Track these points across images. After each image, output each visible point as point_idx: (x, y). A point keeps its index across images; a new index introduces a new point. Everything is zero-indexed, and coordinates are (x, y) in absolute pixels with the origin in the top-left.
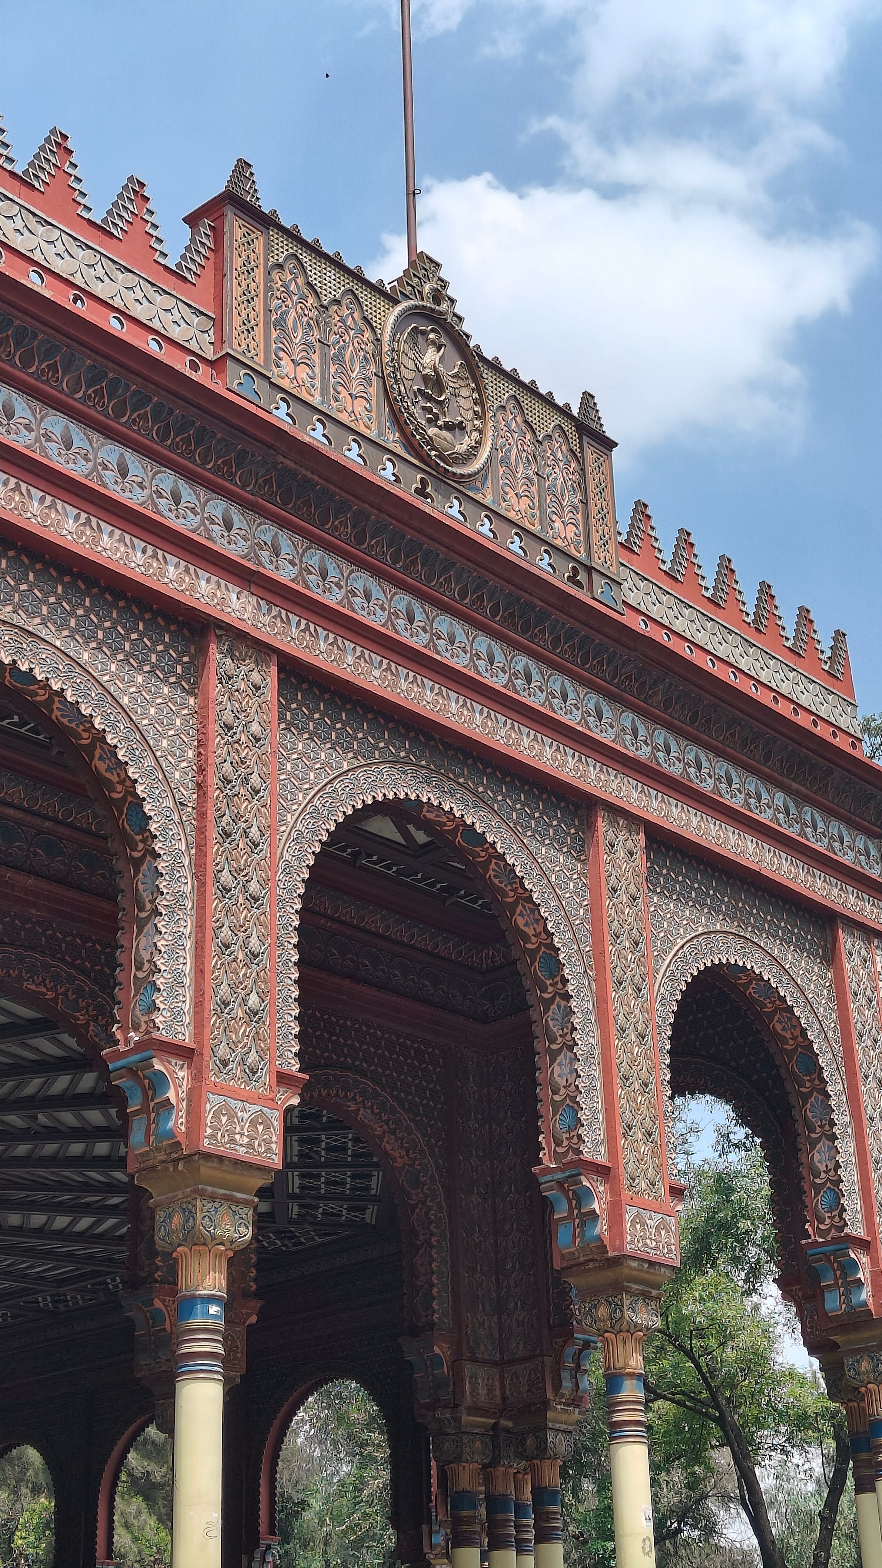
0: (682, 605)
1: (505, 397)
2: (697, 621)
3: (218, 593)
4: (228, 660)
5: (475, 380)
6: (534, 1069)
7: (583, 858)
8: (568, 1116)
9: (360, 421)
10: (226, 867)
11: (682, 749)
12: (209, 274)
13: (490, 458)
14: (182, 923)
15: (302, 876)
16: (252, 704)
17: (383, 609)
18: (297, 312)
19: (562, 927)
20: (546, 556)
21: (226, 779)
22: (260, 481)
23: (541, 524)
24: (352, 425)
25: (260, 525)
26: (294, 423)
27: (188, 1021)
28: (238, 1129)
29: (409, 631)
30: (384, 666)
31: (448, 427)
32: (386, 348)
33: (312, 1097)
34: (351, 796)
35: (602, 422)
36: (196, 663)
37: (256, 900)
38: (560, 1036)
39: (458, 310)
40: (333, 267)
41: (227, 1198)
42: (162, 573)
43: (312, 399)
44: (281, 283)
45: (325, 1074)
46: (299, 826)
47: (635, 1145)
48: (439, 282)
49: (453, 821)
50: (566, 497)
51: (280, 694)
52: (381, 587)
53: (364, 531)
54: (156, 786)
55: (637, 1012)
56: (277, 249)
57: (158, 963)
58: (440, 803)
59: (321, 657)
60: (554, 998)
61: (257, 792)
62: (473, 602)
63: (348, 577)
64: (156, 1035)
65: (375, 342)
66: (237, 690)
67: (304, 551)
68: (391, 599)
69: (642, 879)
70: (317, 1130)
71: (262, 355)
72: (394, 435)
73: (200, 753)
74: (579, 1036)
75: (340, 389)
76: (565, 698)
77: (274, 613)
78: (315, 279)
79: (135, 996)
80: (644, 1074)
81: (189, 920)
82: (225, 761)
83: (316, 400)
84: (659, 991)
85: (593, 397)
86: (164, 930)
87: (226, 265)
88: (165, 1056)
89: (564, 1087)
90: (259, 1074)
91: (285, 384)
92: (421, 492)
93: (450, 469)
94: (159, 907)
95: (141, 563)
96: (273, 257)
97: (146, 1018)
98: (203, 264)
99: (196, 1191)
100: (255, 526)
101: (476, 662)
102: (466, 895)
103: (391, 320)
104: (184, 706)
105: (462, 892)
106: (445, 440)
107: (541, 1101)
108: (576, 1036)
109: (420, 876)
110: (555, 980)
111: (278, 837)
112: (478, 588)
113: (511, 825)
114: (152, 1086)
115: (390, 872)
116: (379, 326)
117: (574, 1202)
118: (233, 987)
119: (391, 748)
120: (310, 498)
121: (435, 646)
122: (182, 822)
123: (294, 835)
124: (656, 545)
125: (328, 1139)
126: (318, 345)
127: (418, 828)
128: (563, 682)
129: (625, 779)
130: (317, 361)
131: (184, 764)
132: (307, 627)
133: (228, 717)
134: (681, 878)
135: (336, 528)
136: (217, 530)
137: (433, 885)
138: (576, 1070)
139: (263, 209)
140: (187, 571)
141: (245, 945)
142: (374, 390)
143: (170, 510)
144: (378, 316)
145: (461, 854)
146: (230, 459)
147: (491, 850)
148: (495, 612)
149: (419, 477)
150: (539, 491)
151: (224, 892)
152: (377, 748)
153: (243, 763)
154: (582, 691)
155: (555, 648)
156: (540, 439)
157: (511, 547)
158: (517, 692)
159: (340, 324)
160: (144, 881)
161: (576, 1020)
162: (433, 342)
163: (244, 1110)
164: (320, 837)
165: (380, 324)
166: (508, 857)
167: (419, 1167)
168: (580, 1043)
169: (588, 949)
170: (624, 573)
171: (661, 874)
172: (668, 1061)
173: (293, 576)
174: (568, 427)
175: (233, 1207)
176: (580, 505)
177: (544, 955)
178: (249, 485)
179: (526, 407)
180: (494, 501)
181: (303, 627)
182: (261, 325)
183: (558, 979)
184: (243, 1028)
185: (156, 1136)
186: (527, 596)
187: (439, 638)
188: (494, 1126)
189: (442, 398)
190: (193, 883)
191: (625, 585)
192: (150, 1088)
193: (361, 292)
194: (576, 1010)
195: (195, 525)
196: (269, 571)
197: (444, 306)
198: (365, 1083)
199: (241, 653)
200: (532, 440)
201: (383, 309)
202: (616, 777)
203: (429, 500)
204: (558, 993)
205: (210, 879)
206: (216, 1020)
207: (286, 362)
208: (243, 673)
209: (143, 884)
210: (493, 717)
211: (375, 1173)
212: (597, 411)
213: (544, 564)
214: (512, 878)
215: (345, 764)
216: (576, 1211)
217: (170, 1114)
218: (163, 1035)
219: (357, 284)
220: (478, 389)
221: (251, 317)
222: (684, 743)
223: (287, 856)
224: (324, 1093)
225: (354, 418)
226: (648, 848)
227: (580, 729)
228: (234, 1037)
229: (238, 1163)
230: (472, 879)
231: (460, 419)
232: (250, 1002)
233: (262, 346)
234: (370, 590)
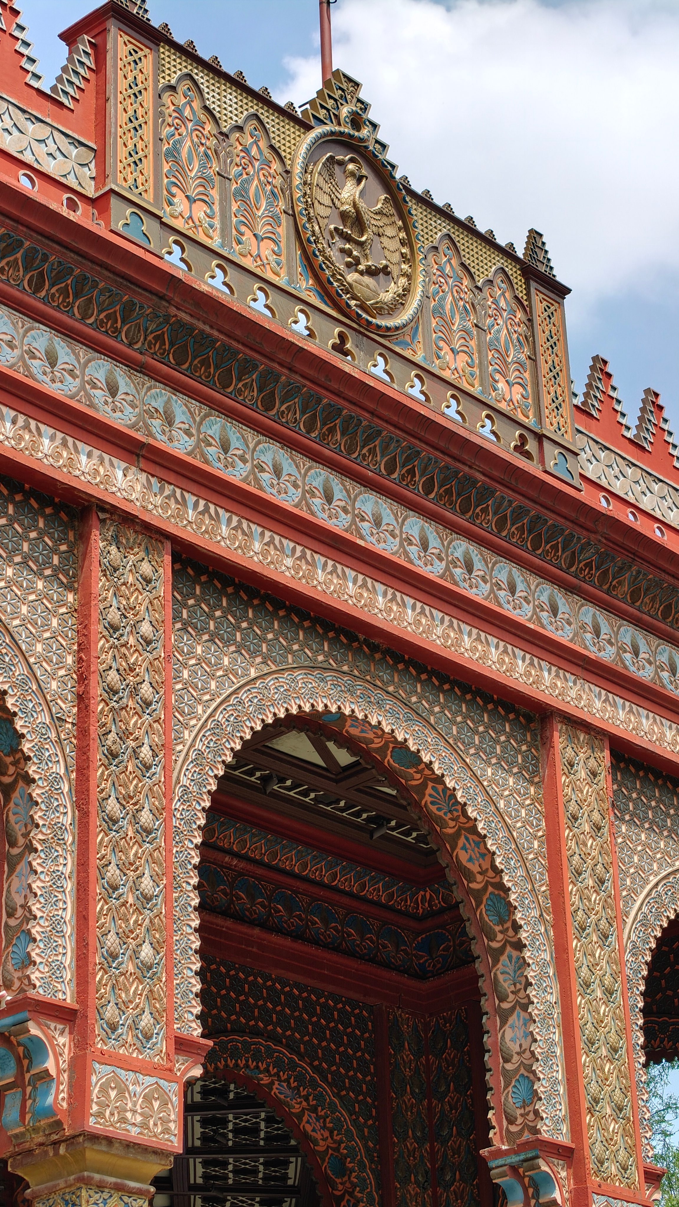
0: (651, 479)
1: (438, 236)
2: (668, 498)
3: (101, 470)
4: (113, 549)
5: (402, 217)
6: (481, 1032)
7: (536, 780)
8: (523, 1088)
9: (268, 266)
10: (113, 794)
11: (653, 649)
12: (90, 99)
13: (421, 307)
14: (61, 860)
15: (203, 804)
16: (141, 600)
17: (295, 486)
18: (192, 141)
19: (512, 863)
20: (488, 422)
21: (111, 690)
22: (150, 338)
23: (481, 385)
24: (258, 271)
25: (149, 388)
26: (190, 269)
27: (69, 977)
28: (130, 1105)
29: (327, 512)
30: (298, 554)
31: (371, 272)
32: (297, 181)
33: (216, 1068)
34: (260, 709)
35: (552, 264)
36: (75, 552)
37: (149, 832)
38: (512, 992)
39: (381, 136)
40: (234, 88)
41: (118, 1188)
42: (35, 446)
43: (210, 241)
44: (173, 108)
45: (232, 1041)
46: (198, 745)
47: (603, 1121)
48: (359, 105)
49: (381, 737)
50: (512, 353)
51: (174, 588)
52: (293, 459)
53: (272, 394)
54: (29, 698)
55: (604, 963)
56: (169, 69)
57: (34, 908)
58: (366, 716)
59: (222, 543)
60: (504, 947)
61: (148, 704)
62: (403, 478)
63: (254, 450)
64: (31, 993)
65: (284, 175)
66: (124, 584)
67: (203, 419)
68: (306, 474)
69: (607, 805)
70: (223, 1108)
71: (151, 191)
72: (308, 282)
73: (81, 658)
74: (534, 993)
75: (243, 229)
76: (512, 590)
77: (167, 492)
78: (213, 103)
79: (7, 947)
80: (613, 1037)
81: (69, 857)
82: (111, 668)
83: (215, 243)
84: (629, 938)
85: (541, 235)
86: (39, 869)
87: (110, 88)
88: (43, 1020)
89: (518, 1053)
90: (154, 1040)
91: (179, 224)
92: (340, 348)
93: (374, 321)
94: (34, 842)
95: (11, 435)
96: (163, 78)
97: (20, 974)
98: (82, 86)
99: (82, 1180)
100: (144, 390)
101: (407, 548)
102: (398, 826)
103: (303, 149)
104: (62, 603)
105: (393, 823)
106: (368, 287)
107: (490, 1070)
108: (532, 992)
109: (342, 804)
110: (506, 926)
111: (174, 758)
112: (408, 459)
113: (451, 741)
114: (28, 1055)
115: (307, 800)
116: (288, 156)
117: (531, 1191)
118: (123, 937)
119: (306, 650)
120: (208, 357)
121: (358, 530)
122: (59, 741)
123: (192, 755)
124: (618, 408)
125: (236, 1118)
126: (217, 178)
127: (340, 746)
128: (510, 571)
129: (586, 686)
130: (217, 197)
131: (62, 672)
132: (206, 510)
133: (114, 615)
134: (653, 804)
135: (240, 393)
136: (99, 395)
137: (358, 814)
138: (531, 1033)
139: (152, 23)
140: (64, 444)
141: (135, 887)
142: (284, 230)
143: (45, 373)
144: (288, 144)
145: (392, 777)
146: (115, 312)
147: (426, 772)
148: (428, 488)
149: (337, 330)
150: (479, 346)
151: (110, 823)
152: (290, 651)
153: (132, 670)
154: (534, 580)
155: (500, 531)
156: (479, 284)
157: (446, 411)
158: (456, 583)
159: (242, 154)
160: (16, 810)
161: (530, 974)
162: (352, 174)
163: (136, 1083)
164: (224, 758)
165: (290, 153)
166: (447, 780)
167: (345, 1151)
168: (535, 1000)
169: (544, 888)
170: (581, 441)
171: (630, 799)
172: (641, 1022)
173: (189, 448)
174: (512, 270)
175: (126, 1199)
176: (528, 362)
177: (492, 897)
178: (137, 342)
179: (462, 247)
180: (425, 358)
181: (201, 508)
182: (151, 157)
183: (509, 924)
184: (135, 985)
185: (33, 1115)
186: (466, 469)
187: (363, 520)
188: (435, 1102)
189: (363, 239)
190: (74, 812)
191: (583, 456)
192: (25, 1057)
193: (267, 117)
194: (531, 962)
195: (74, 390)
196: (161, 442)
197: (365, 132)
198: (279, 1052)
199: (128, 539)
200: (470, 287)
201: (293, 136)
202: (575, 683)
203: (349, 358)
204: (510, 942)
205: (93, 808)
206: (102, 976)
207: (179, 200)
208: (131, 563)
209: (14, 814)
210: (427, 612)
211: (293, 1159)
212: (546, 252)
213: (486, 432)
214: (453, 805)
215: (253, 670)
216: (533, 1202)
217: (49, 1088)
218: (40, 993)
219: (262, 108)
220: (406, 228)
221: (139, 146)
222: (655, 641)
223: (184, 781)
224: (231, 1063)
225: (259, 263)
226: (615, 768)
227: (532, 626)
228: (123, 995)
229: (130, 1146)
230: (404, 808)
231: (384, 262)
232: (143, 954)
233: (151, 181)
234: (280, 464)
